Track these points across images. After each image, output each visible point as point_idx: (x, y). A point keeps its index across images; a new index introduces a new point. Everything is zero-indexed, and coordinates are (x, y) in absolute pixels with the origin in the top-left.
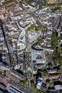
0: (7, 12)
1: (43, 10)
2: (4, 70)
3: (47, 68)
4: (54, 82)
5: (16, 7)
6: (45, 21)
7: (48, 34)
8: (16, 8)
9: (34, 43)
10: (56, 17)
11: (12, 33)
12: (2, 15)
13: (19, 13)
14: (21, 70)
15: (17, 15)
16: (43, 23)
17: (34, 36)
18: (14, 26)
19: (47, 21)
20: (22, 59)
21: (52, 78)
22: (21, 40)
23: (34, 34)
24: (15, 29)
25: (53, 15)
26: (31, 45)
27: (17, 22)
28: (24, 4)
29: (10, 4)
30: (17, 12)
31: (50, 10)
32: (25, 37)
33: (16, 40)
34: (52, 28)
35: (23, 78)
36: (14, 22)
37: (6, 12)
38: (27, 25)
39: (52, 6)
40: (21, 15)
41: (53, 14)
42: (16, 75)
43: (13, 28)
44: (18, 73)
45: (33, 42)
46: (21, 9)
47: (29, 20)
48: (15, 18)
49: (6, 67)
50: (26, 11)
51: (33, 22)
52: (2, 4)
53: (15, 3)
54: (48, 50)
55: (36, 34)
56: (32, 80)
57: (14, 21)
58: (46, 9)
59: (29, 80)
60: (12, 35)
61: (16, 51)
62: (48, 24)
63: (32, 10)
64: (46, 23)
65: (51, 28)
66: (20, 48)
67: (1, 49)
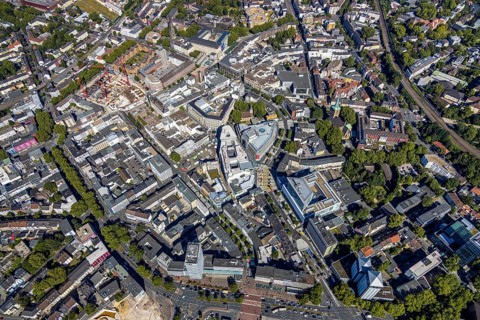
0: (132, 83)
1: (246, 48)
2: (226, 277)
3: (352, 222)
4: (394, 258)
5: (158, 61)
6: (271, 80)
7: (299, 119)
8: (160, 63)
9: (272, 158)
10: (295, 62)
11: (189, 147)
12: (121, 97)
13: (178, 77)
14: (280, 256)
15: (174, 84)
16: (267, 90)
17: (264, 137)
18: (184, 123)
19: (276, 81)
20: (265, 222)
21: (385, 247)
22: (233, 161)
23: (263, 131)
24: (194, 131)
25: (283, 57)
26: (265, 168)
27: (185, 105)
28: (179, 44)
29: (131, 54)
30: (171, 75)
31: (266, 46)
32: (239, 148)
33: (215, 165)
34: (301, 97)
35: (304, 281)
36: (177, 109)
37: (128, 83)
38: (225, 108)
39: (266, 33)
40: (189, 82)
41: (280, 55)
42: (276, 282)
43: (183, 129)
44: (282, 271)
45: (267, 154)
46: (177, 62)
47: (220, 91)
48: (172, 95)
49: (229, 265)
50: (198, 66)
51: (237, 93)
52: (102, 62)
53: (146, 49)
54: (324, 166)
55: (268, 129)
56: (330, 278)
57: (174, 105)
58: (251, 44)
59: (322, 280)
60: (189, 152)
61: (231, 202)
62: (284, 88)
63: (212, 57)
64: (276, 85)
65: (298, 97)
66: (240, 188)
67: (178, 211)
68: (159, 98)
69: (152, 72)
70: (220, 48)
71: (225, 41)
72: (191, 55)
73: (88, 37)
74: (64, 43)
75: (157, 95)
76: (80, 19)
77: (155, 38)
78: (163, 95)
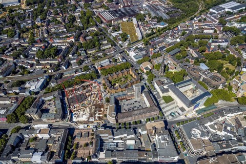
5: (131, 93)
68: (102, 135)
69: (122, 99)
70: (193, 107)
71: (203, 101)
72: (164, 98)
73: (110, 48)
74: (94, 46)
75: (102, 133)
76: (114, 34)
77: (147, 68)
78: (107, 135)
